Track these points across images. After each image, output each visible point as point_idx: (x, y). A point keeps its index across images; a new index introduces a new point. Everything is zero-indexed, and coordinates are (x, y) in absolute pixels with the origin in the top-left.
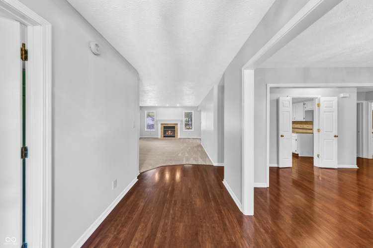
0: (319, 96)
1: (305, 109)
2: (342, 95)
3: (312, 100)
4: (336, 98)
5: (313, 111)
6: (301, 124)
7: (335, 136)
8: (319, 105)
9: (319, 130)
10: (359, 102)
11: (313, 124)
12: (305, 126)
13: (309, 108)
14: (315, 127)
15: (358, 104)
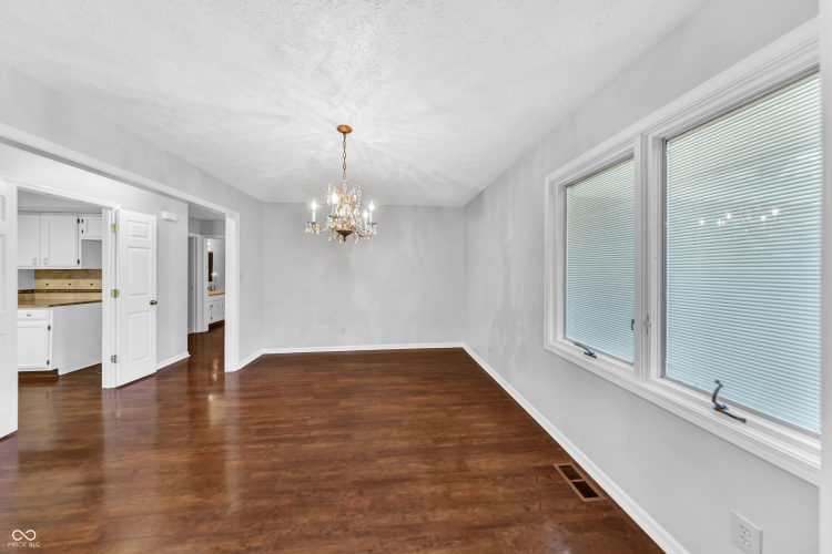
0: (116, 206)
1: (82, 237)
2: (165, 215)
3: (97, 211)
4: (152, 219)
5: (100, 242)
6: (70, 277)
7: (152, 304)
8: (115, 227)
9: (115, 293)
10: (192, 235)
11: (100, 278)
12: (84, 284)
13: (91, 235)
14: (107, 284)
15: (190, 239)
